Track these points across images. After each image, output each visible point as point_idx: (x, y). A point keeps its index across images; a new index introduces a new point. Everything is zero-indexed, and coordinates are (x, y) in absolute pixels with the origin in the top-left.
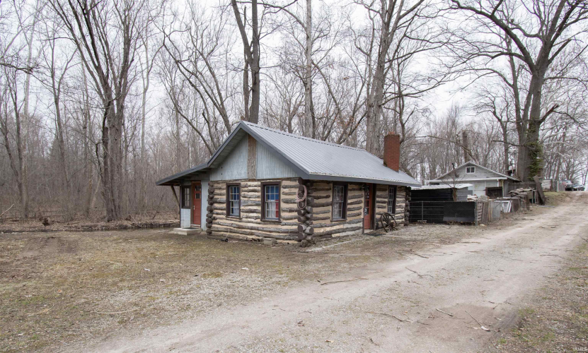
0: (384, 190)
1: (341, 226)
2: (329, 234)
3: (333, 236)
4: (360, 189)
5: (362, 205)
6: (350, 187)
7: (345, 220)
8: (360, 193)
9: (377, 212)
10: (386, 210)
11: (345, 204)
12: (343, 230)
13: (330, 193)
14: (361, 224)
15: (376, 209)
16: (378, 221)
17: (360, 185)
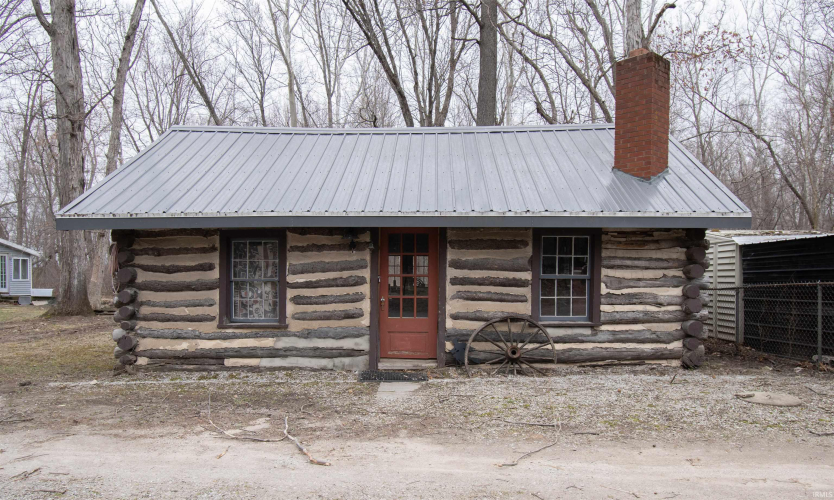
0: (513, 244)
1: (268, 342)
2: (218, 357)
3: (228, 362)
4: (353, 246)
5: (365, 289)
6: (292, 240)
7: (280, 327)
8: (353, 256)
9: (459, 311)
10: (524, 309)
11: (281, 286)
12: (273, 353)
13: (215, 259)
14: (363, 343)
15: (453, 306)
16: (460, 339)
17: (347, 234)
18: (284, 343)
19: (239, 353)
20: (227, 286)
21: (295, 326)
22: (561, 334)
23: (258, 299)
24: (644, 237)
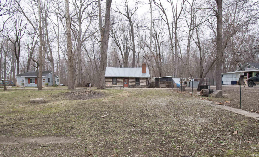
0: (134, 78)
5: (123, 82)
6: (117, 78)
7: (116, 85)
8: (122, 79)
9: (130, 83)
10: (135, 83)
11: (116, 82)
12: (116, 86)
13: (112, 79)
14: (123, 86)
15: (129, 83)
16: (130, 85)
17: (122, 78)
18: (117, 86)
19: (113, 87)
20: (112, 81)
21: (118, 84)
22: (137, 85)
23: (115, 82)
24: (143, 78)
